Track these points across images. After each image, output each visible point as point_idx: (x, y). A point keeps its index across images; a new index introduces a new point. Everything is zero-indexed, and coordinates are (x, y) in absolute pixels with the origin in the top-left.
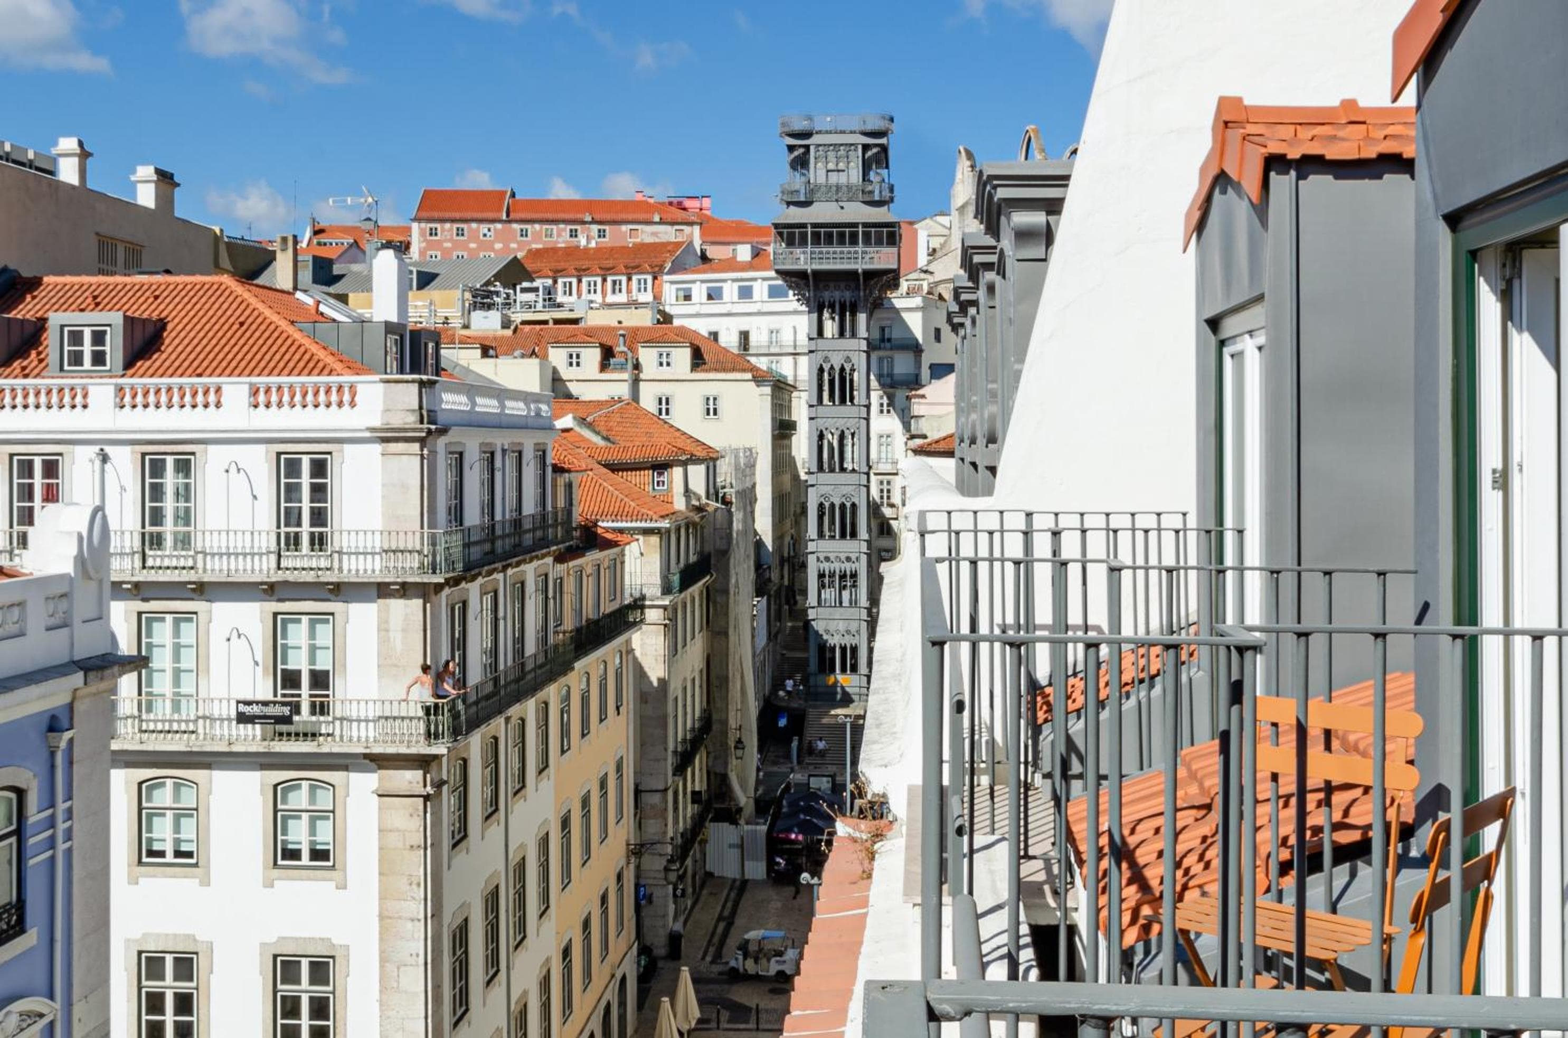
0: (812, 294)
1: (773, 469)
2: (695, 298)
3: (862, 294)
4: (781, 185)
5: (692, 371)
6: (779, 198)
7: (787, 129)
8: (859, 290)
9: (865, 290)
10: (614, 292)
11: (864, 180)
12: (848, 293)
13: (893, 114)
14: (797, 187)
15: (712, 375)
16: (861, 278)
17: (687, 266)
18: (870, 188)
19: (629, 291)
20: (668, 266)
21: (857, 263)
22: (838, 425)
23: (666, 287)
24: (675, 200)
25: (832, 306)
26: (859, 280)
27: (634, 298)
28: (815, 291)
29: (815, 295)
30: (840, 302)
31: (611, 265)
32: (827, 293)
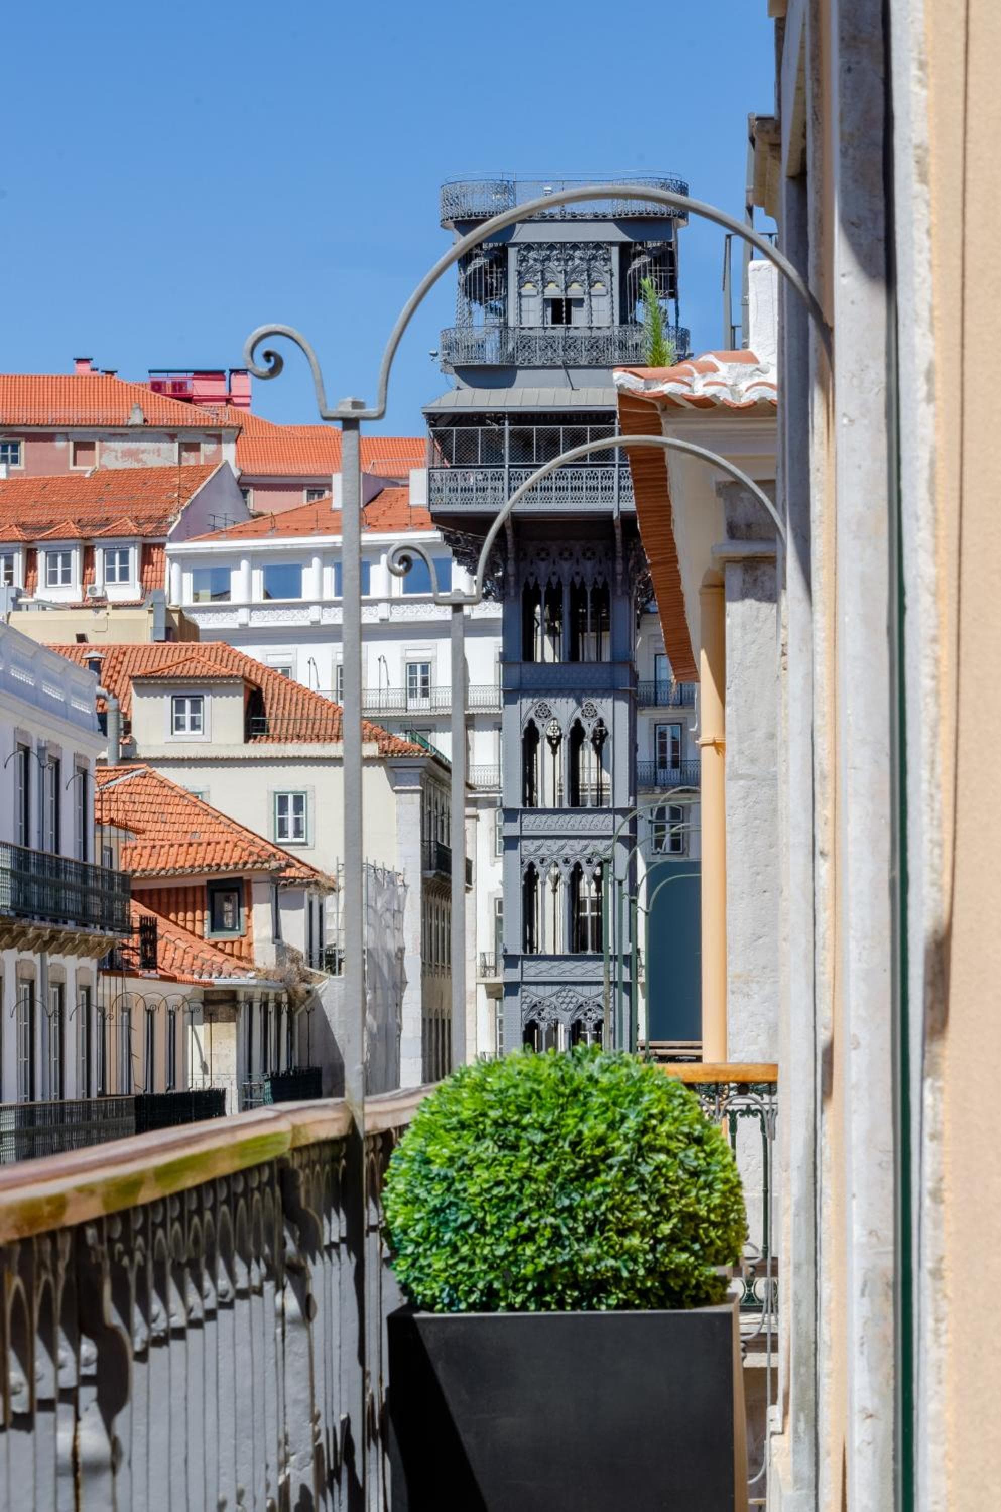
0: (511, 569)
1: (423, 955)
2: (238, 595)
3: (619, 568)
4: (445, 332)
5: (247, 741)
6: (439, 358)
7: (455, 211)
8: (614, 559)
9: (626, 560)
10: (53, 578)
11: (623, 320)
12: (589, 565)
13: (686, 180)
14: (478, 334)
15: (292, 749)
16: (618, 531)
17: (219, 522)
18: (637, 338)
19: (86, 580)
20: (176, 520)
21: (610, 499)
22: (567, 851)
23: (173, 571)
24: (168, 380)
25: (553, 602)
26: (613, 535)
27: (99, 594)
28: (517, 560)
29: (517, 575)
30: (572, 584)
31: (45, 519)
32: (543, 565)
